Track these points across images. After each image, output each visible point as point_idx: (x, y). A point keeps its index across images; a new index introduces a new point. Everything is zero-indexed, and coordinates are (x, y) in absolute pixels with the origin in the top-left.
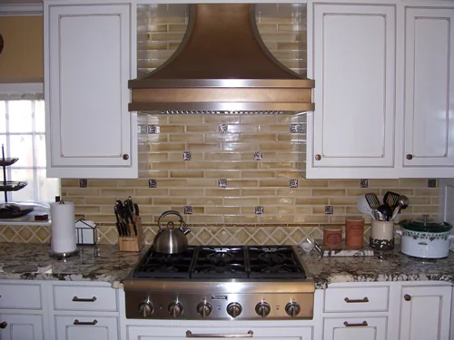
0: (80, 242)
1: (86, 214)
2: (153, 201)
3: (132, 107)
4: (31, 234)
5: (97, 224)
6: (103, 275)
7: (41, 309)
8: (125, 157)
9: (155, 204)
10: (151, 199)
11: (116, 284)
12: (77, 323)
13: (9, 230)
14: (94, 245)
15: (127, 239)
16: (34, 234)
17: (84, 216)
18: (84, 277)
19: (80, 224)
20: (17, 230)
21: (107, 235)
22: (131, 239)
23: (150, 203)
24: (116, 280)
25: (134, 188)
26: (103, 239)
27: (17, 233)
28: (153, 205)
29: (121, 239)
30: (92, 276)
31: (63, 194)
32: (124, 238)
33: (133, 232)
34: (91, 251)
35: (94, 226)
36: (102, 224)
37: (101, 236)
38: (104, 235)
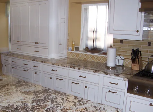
0: (118, 64)
1: (121, 54)
2: (149, 51)
3: (140, 10)
4: (101, 59)
5: (125, 58)
6: (122, 76)
7: (98, 84)
8: (137, 31)
9: (149, 52)
10: (148, 50)
11: (125, 79)
12: (110, 91)
13: (93, 57)
14: (123, 66)
15: (135, 65)
16: (102, 60)
17: (120, 55)
18: (115, 75)
19: (118, 57)
20: (96, 57)
21: (128, 63)
22: (137, 65)
23: (147, 52)
24: (126, 77)
25: (141, 45)
26: (127, 64)
27: (96, 58)
28: (148, 53)
29: (132, 64)
30: (118, 75)
31: (114, 45)
32: (134, 64)
33: (138, 63)
34: (121, 68)
35: (124, 59)
36: (127, 59)
37: (126, 63)
38: (127, 63)
